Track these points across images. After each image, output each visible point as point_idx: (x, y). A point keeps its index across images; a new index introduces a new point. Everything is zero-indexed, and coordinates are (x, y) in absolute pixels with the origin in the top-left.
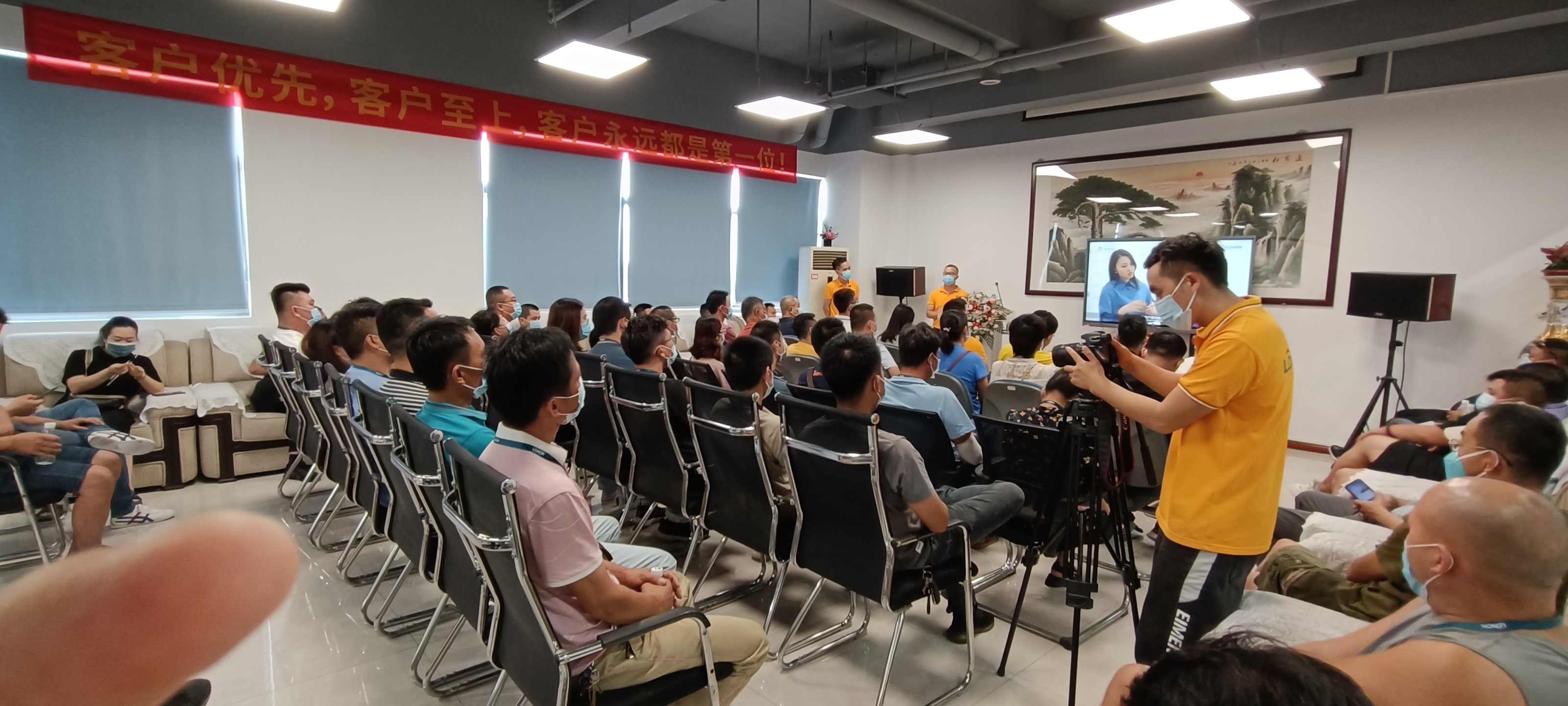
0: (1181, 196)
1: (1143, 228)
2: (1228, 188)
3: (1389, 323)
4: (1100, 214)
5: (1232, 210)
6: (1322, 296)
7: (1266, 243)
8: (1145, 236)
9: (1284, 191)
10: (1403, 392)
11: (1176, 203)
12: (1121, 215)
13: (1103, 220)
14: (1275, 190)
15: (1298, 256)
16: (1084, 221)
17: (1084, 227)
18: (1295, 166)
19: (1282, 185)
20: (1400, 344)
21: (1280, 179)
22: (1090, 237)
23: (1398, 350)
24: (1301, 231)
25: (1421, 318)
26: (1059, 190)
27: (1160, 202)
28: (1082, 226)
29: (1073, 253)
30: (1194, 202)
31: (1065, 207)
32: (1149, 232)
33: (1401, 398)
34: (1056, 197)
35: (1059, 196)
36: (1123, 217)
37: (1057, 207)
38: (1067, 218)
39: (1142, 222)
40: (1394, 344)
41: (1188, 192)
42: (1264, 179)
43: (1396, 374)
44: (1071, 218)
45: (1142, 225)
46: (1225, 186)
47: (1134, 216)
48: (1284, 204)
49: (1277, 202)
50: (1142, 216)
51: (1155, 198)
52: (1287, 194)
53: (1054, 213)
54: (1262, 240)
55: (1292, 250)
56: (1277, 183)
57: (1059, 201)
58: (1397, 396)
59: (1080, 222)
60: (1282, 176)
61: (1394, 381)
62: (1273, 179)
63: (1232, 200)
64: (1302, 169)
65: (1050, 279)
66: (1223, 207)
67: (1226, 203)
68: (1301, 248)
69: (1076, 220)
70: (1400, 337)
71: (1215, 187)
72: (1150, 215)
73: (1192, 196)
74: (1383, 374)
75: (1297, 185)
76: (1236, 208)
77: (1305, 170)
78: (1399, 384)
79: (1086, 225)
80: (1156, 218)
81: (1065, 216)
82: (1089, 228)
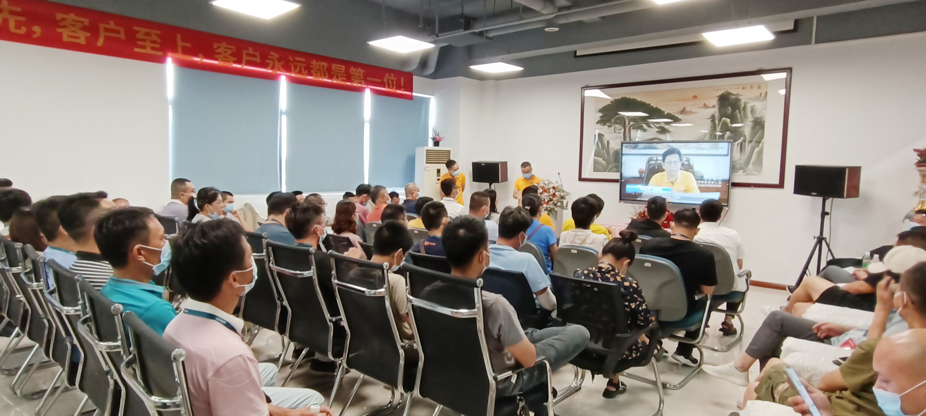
0: (683, 112)
1: (658, 134)
2: (714, 106)
3: (821, 199)
4: (629, 124)
5: (717, 122)
6: (777, 182)
7: (739, 145)
8: (660, 139)
9: (750, 109)
10: (831, 247)
11: (680, 117)
12: (643, 125)
13: (632, 128)
14: (744, 108)
15: (760, 153)
16: (619, 128)
17: (618, 133)
18: (756, 92)
19: (749, 106)
20: (827, 214)
21: (747, 101)
22: (622, 140)
23: (827, 218)
24: (762, 137)
25: (841, 196)
26: (601, 106)
27: (669, 116)
28: (617, 131)
29: (611, 152)
30: (692, 116)
31: (605, 118)
32: (662, 137)
33: (830, 250)
34: (599, 112)
35: (601, 111)
36: (645, 126)
37: (599, 119)
38: (606, 127)
39: (657, 130)
40: (824, 214)
41: (687, 109)
42: (738, 100)
43: (826, 235)
44: (609, 126)
45: (658, 132)
46: (711, 106)
47: (652, 125)
48: (750, 118)
49: (746, 116)
50: (657, 125)
51: (666, 113)
52: (753, 111)
53: (597, 123)
54: (737, 143)
55: (757, 149)
56: (745, 104)
57: (600, 114)
58: (827, 249)
59: (616, 129)
60: (749, 99)
61: (825, 239)
62: (743, 101)
63: (717, 115)
64: (761, 94)
65: (596, 170)
66: (711, 119)
67: (713, 117)
68: (762, 148)
69: (613, 128)
70: (827, 210)
71: (705, 106)
72: (663, 125)
73: (691, 112)
74: (818, 234)
75: (758, 105)
76: (720, 120)
77: (763, 95)
78: (828, 241)
79: (620, 131)
80: (667, 127)
81: (604, 125)
82: (622, 134)
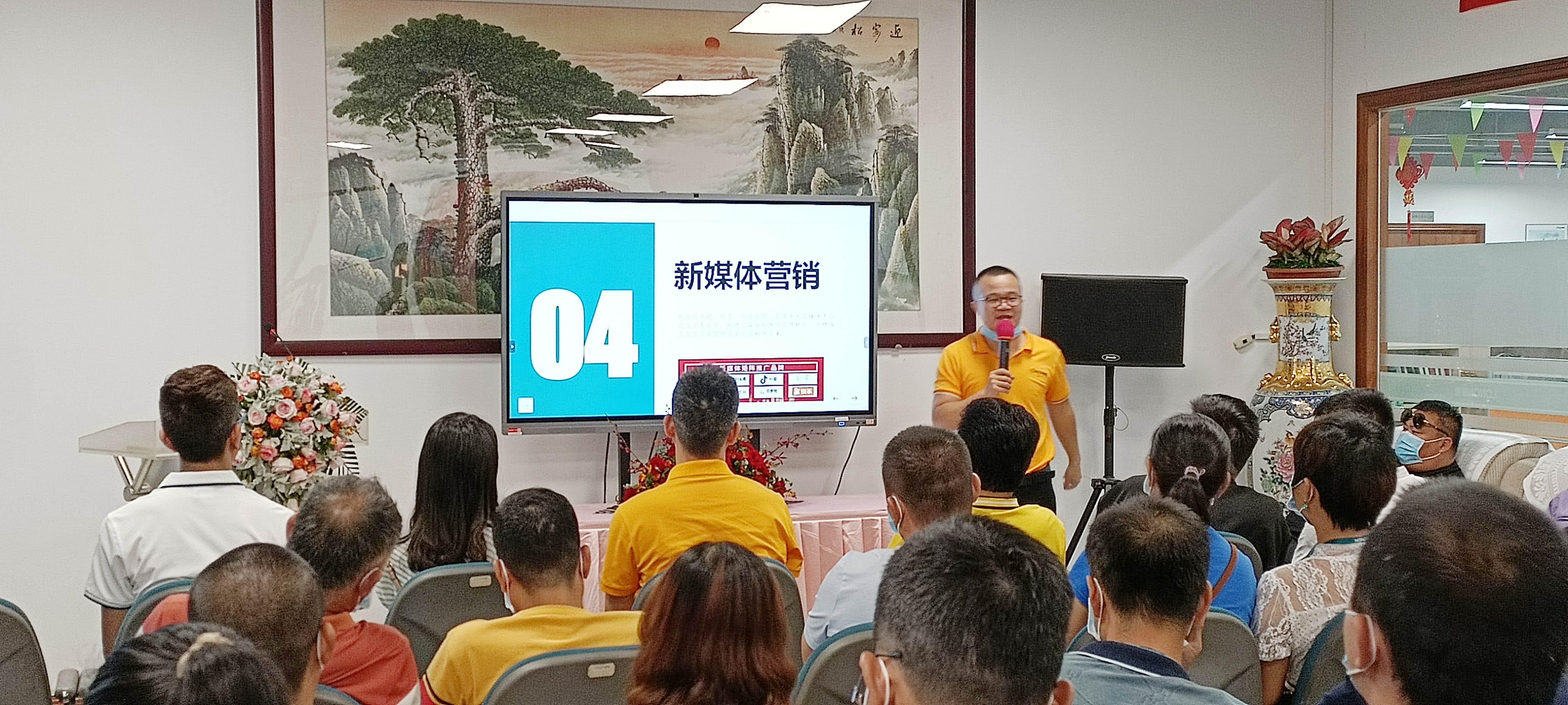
1: (594, 165)
2: (773, 82)
4: (478, 122)
5: (784, 134)
8: (600, 188)
9: (877, 100)
12: (534, 129)
13: (489, 140)
14: (861, 96)
15: (911, 241)
16: (434, 139)
17: (435, 155)
18: (890, 49)
19: (874, 86)
21: (867, 74)
26: (352, 45)
27: (630, 103)
28: (429, 150)
31: (374, 94)
32: (608, 177)
34: (343, 65)
35: (350, 61)
36: (540, 136)
37: (349, 94)
38: (381, 130)
40: (1110, 414)
42: (842, 68)
44: (394, 128)
46: (766, 78)
48: (878, 131)
49: (867, 123)
51: (617, 89)
52: (883, 106)
53: (339, 111)
56: (864, 81)
57: (350, 77)
59: (423, 142)
60: (872, 67)
62: (856, 72)
63: (783, 112)
64: (902, 54)
65: (342, 305)
66: (766, 124)
67: (772, 114)
69: (409, 136)
71: (746, 78)
76: (793, 130)
77: (908, 59)
79: (440, 150)
80: (624, 142)
81: (373, 120)
82: (450, 164)
